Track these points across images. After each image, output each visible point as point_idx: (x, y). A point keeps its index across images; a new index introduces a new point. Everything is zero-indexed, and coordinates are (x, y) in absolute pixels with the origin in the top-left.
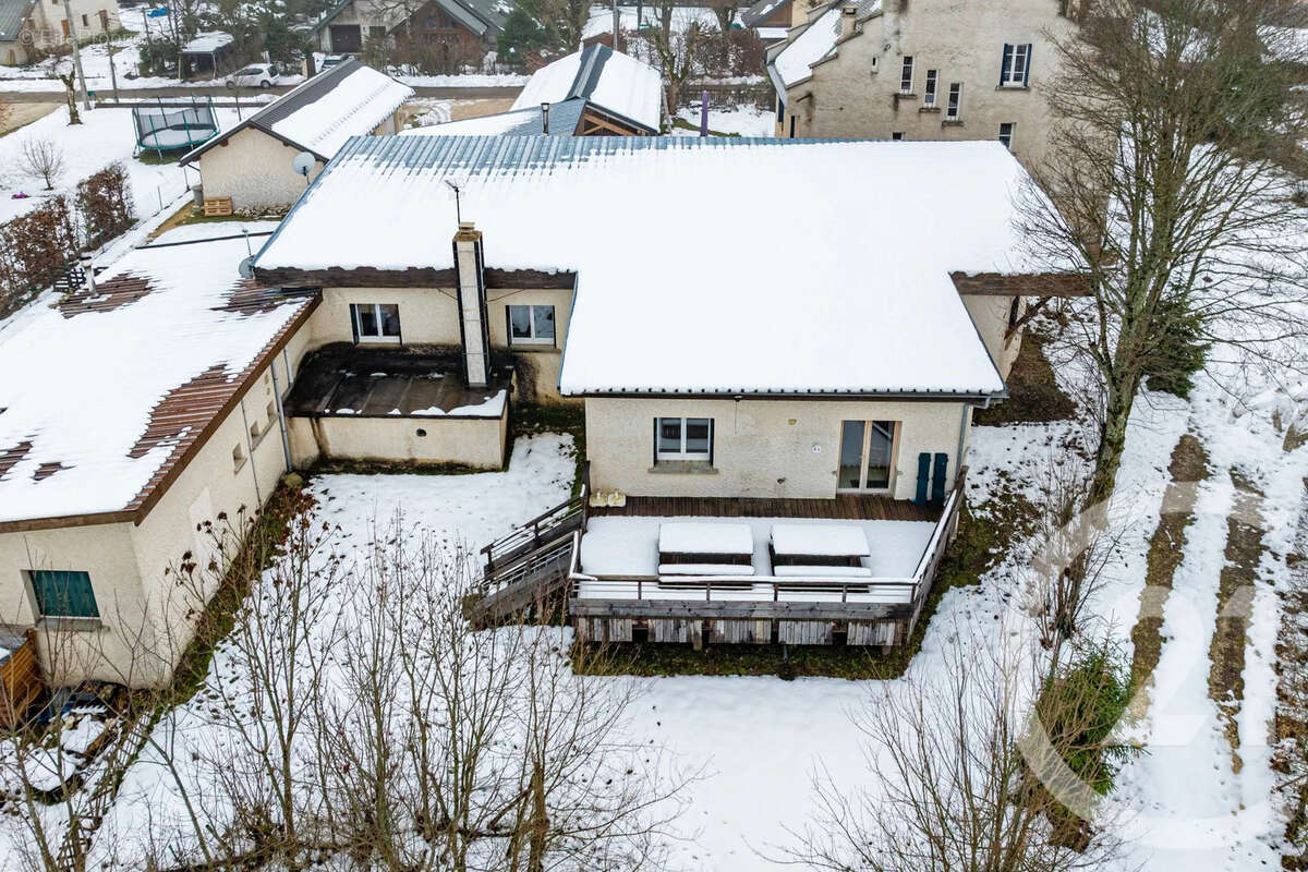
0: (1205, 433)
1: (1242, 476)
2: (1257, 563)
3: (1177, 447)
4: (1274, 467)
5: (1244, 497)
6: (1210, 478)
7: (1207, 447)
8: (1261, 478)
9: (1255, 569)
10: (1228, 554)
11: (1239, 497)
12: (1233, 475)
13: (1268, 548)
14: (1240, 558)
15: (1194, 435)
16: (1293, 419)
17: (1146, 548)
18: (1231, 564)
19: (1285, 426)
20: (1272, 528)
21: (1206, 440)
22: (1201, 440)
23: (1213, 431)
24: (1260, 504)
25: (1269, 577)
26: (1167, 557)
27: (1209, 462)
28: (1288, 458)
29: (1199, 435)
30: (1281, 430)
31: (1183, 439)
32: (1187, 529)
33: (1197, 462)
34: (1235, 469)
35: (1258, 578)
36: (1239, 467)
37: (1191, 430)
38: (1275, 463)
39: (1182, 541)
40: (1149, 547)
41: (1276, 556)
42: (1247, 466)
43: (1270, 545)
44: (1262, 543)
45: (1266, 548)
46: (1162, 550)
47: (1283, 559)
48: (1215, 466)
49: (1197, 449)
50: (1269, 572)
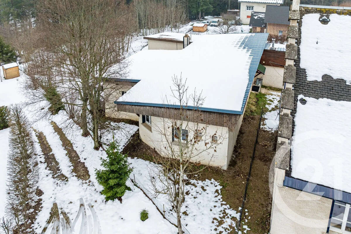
0: (85, 186)
1: (63, 180)
2: (45, 158)
3: (88, 172)
4: (56, 191)
5: (58, 173)
6: (72, 171)
7: (81, 181)
8: (57, 184)
9: (45, 156)
10: (53, 155)
11: (59, 172)
12: (66, 178)
13: (44, 163)
14: (50, 156)
15: (87, 181)
16: (60, 224)
17: (72, 142)
18: (51, 153)
19: (61, 216)
20: (46, 169)
21: (83, 183)
22: (84, 181)
23: (84, 189)
24: (53, 174)
25: (40, 156)
26: (66, 144)
27: (76, 176)
28: (52, 200)
29: (86, 183)
30: (62, 213)
31: (89, 176)
32: (66, 152)
33: (79, 173)
34: (67, 181)
35: (43, 155)
36: (66, 183)
37: (90, 182)
38: (56, 194)
39: (66, 149)
40: (71, 143)
41: (41, 162)
42: (64, 185)
43: (44, 164)
44: (46, 163)
45: (45, 163)
46: (68, 144)
47: (39, 162)
48: (73, 176)
49: (82, 177)
50: (41, 157)
